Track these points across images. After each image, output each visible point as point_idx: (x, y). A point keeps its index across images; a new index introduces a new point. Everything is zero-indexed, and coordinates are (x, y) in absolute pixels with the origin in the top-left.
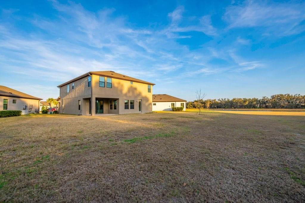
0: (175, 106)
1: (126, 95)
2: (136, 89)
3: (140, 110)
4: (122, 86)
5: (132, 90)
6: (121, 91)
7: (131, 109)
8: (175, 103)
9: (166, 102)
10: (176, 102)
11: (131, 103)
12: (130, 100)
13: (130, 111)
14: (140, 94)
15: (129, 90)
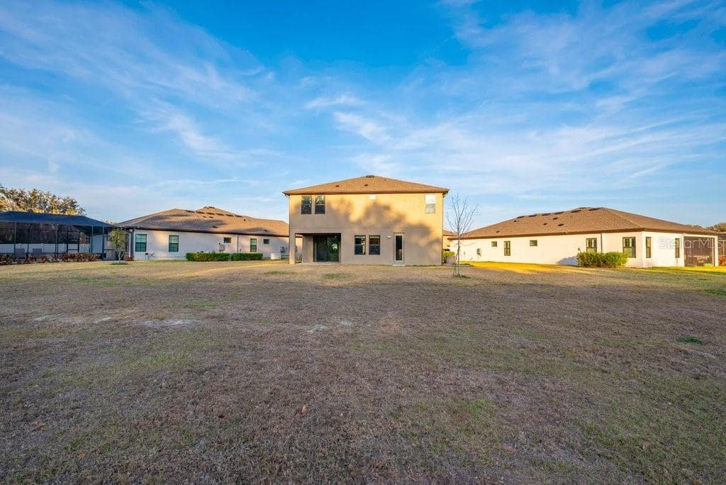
0: (599, 251)
1: (359, 222)
2: (387, 208)
3: (399, 257)
4: (350, 205)
5: (378, 211)
6: (347, 215)
7: (370, 254)
8: (597, 236)
9: (565, 234)
10: (603, 234)
11: (372, 241)
12: (368, 234)
13: (368, 259)
14: (400, 219)
15: (368, 213)
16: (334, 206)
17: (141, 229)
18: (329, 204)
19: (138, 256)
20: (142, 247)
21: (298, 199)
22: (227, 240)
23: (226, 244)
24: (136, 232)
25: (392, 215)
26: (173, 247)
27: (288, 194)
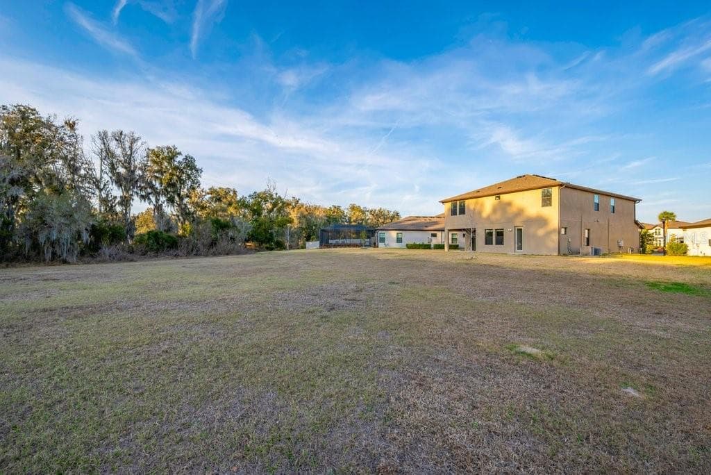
1: (488, 218)
2: (509, 204)
3: (520, 247)
4: (483, 205)
5: (502, 208)
6: (480, 213)
7: (496, 244)
11: (497, 234)
12: (495, 227)
13: (494, 247)
14: (520, 212)
15: (495, 210)
16: (472, 207)
17: (382, 230)
18: (468, 206)
19: (381, 245)
20: (383, 240)
21: (449, 205)
22: (434, 235)
23: (433, 238)
24: (380, 232)
25: (513, 209)
26: (399, 240)
27: (443, 202)
